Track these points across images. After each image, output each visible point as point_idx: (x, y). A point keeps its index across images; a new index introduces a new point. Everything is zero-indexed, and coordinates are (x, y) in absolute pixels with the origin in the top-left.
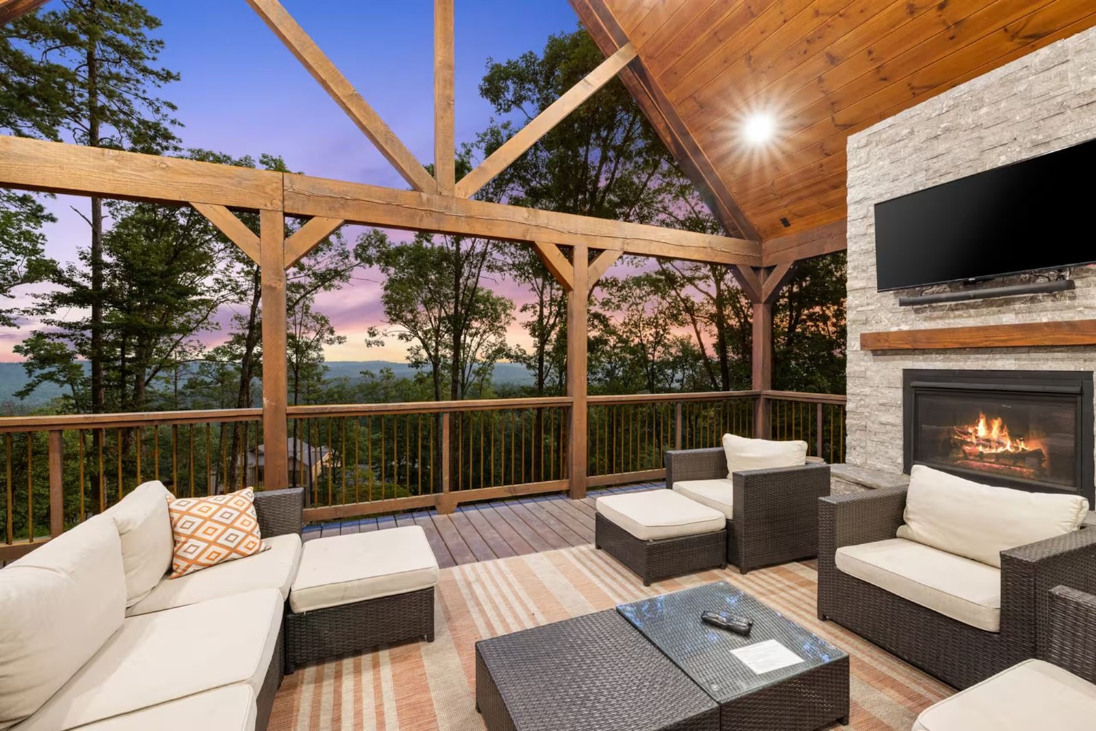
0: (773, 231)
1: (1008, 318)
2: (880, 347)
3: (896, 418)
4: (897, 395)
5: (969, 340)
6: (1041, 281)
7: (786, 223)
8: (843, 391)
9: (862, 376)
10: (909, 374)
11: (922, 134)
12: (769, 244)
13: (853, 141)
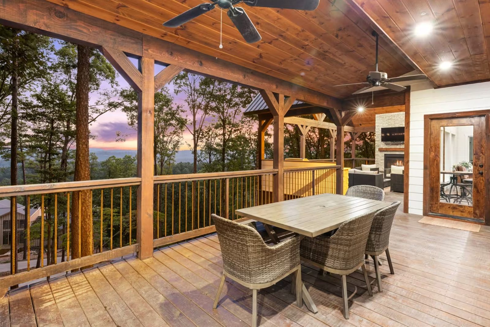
0: (358, 126)
1: (398, 147)
2: (381, 150)
3: (383, 161)
4: (383, 158)
5: (394, 150)
6: (401, 142)
7: (361, 125)
8: (374, 158)
9: (378, 155)
10: (385, 154)
11: (387, 118)
12: (356, 128)
13: (377, 115)
